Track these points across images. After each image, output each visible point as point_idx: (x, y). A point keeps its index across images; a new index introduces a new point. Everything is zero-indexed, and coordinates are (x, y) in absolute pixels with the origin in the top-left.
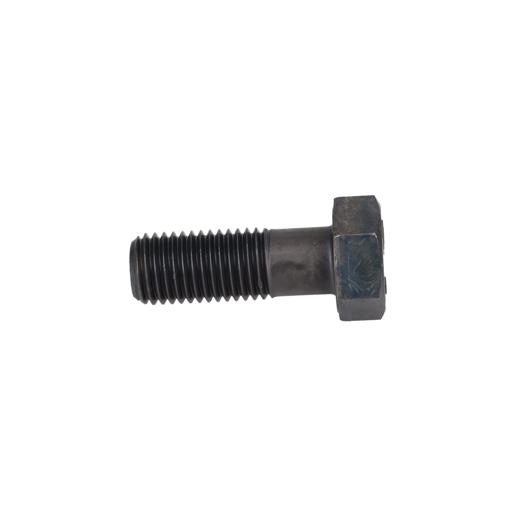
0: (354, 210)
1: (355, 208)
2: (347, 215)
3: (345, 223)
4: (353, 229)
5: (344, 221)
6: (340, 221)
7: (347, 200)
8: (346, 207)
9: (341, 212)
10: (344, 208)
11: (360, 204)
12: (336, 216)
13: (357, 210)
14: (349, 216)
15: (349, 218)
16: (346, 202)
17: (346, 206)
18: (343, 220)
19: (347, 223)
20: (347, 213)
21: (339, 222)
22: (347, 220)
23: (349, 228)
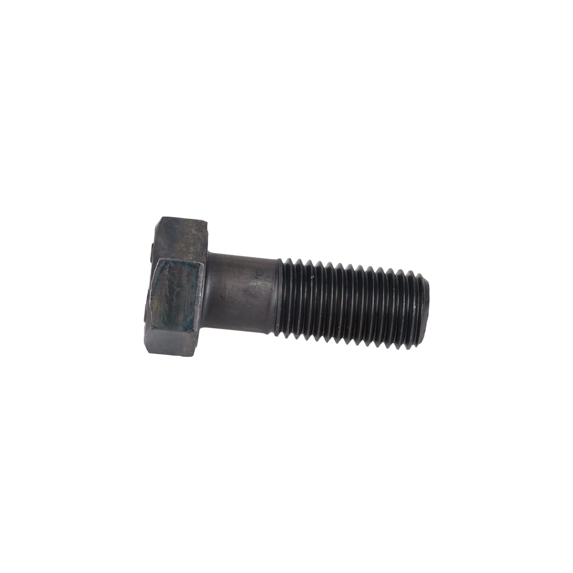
0: (183, 244)
1: (182, 246)
2: (191, 240)
3: (195, 231)
4: (187, 223)
5: (196, 233)
6: (200, 234)
7: (190, 257)
8: (192, 249)
9: (198, 244)
10: (194, 248)
11: (177, 249)
12: (204, 242)
13: (180, 244)
14: (190, 238)
15: (190, 236)
16: (192, 254)
17: (192, 251)
18: (196, 235)
19: (193, 231)
20: (192, 242)
21: (202, 233)
22: (193, 234)
23: (191, 225)
